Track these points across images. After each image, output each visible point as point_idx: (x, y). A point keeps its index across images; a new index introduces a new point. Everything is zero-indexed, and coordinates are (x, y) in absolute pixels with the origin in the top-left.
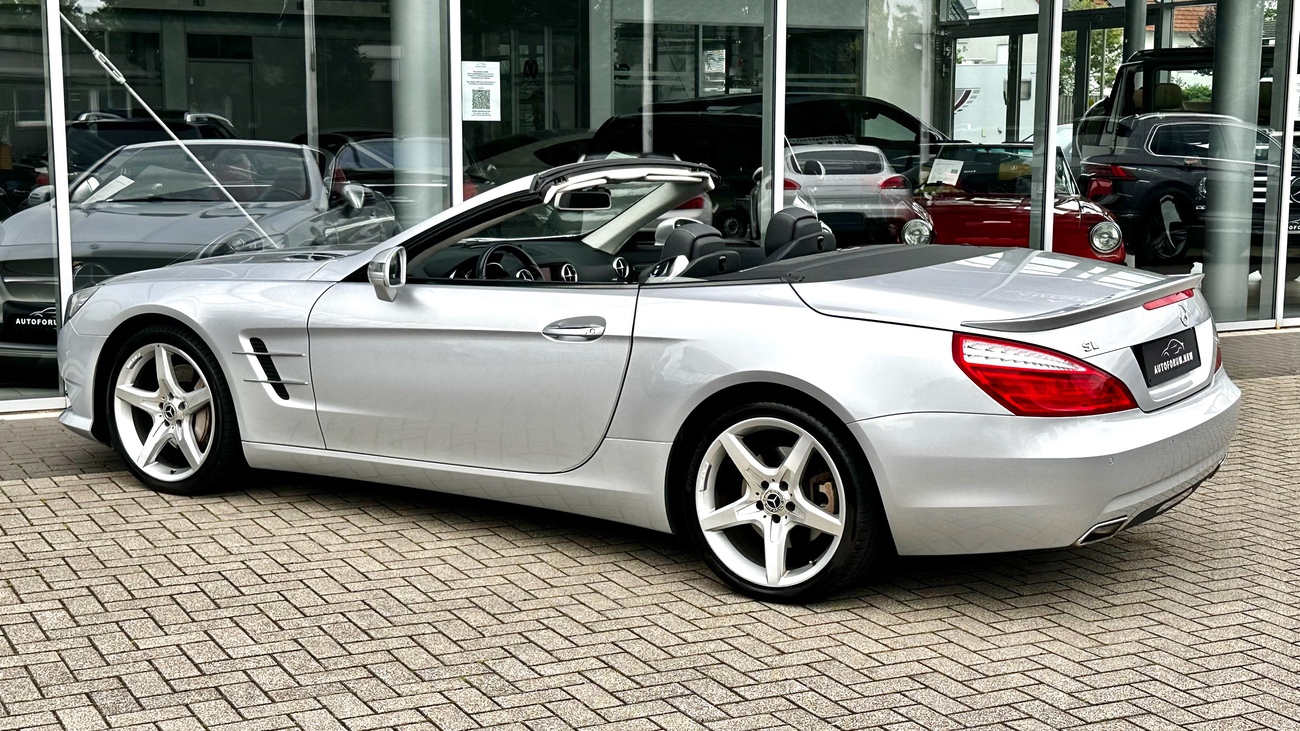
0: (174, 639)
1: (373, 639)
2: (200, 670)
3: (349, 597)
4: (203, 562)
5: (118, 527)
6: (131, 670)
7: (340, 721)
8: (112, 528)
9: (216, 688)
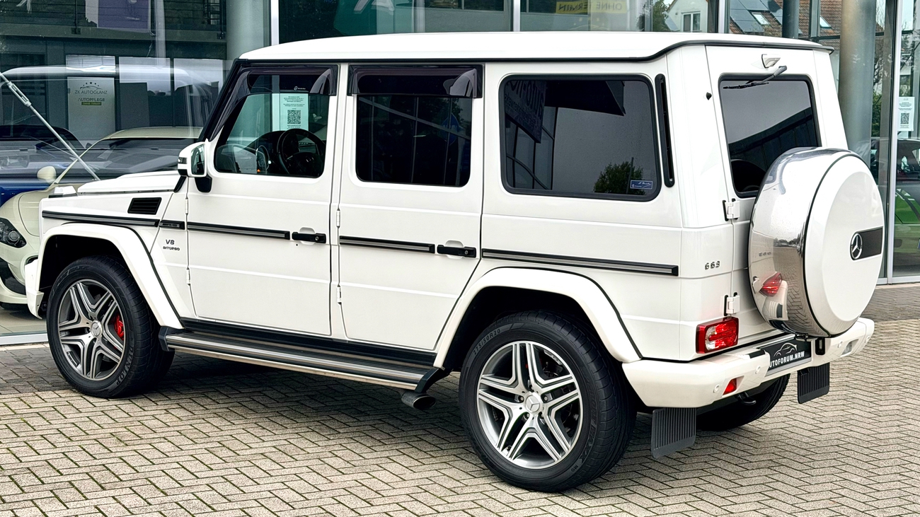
3: (199, 482)
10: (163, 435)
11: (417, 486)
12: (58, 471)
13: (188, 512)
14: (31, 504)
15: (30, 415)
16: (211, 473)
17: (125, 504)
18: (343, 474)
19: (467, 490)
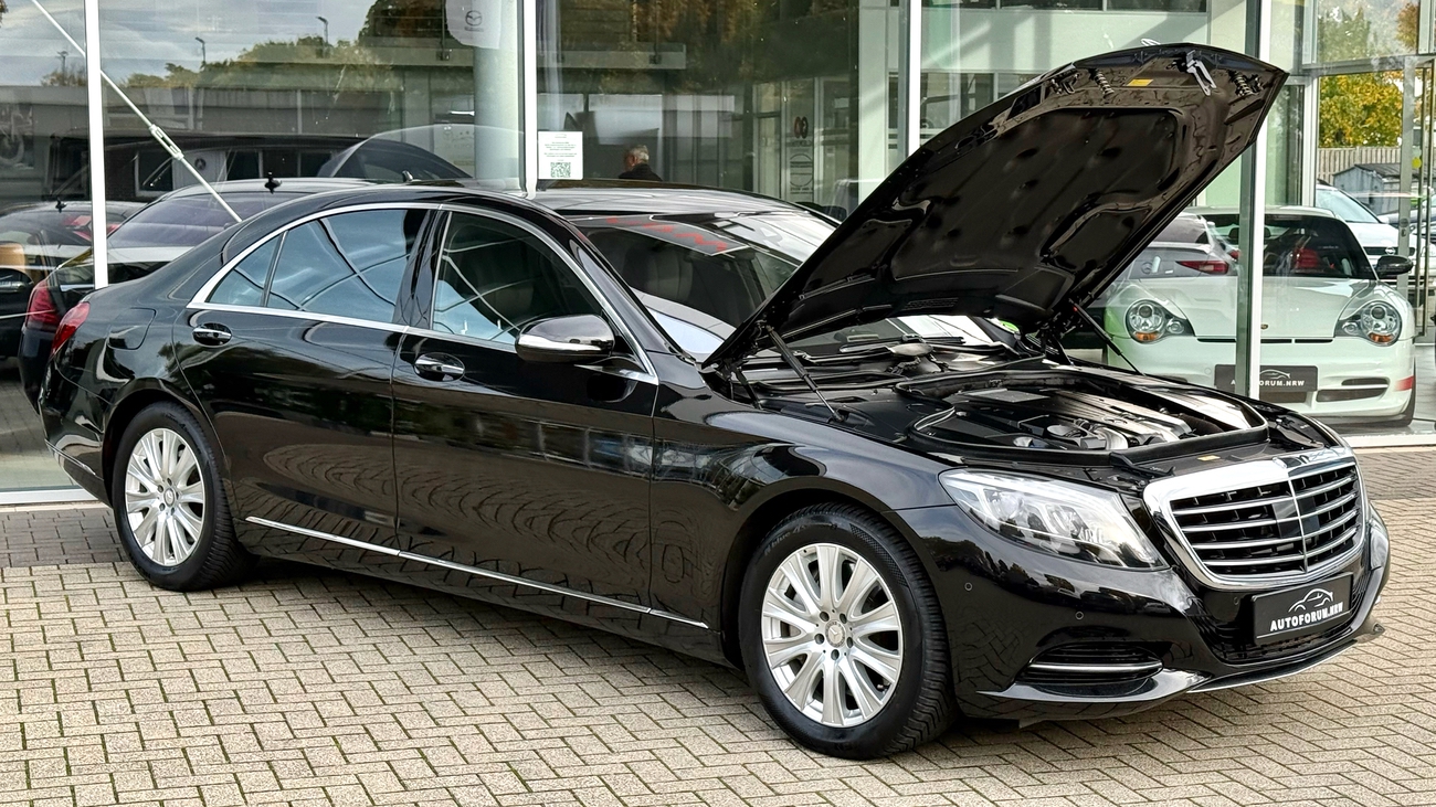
0: (21, 718)
1: (213, 724)
2: (24, 740)
3: (226, 686)
4: (110, 649)
5: (59, 616)
7: (116, 793)
8: (49, 616)
9: (27, 762)
10: (235, 624)
11: (529, 704)
12: (50, 666)
13: (175, 724)
15: (83, 592)
16: (254, 676)
17: (101, 711)
18: (439, 684)
19: (596, 711)
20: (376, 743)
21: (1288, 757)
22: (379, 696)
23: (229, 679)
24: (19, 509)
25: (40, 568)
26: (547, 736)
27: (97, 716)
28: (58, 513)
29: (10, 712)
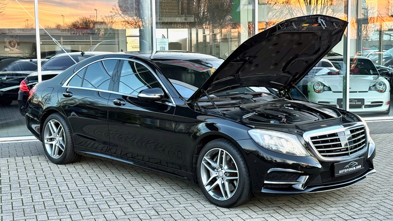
0: (22, 197)
1: (73, 198)
2: (23, 203)
3: (76, 188)
4: (45, 179)
5: (31, 170)
6: (6, 204)
7: (48, 217)
8: (28, 170)
9: (24, 209)
10: (78, 171)
11: (158, 192)
12: (29, 183)
13: (63, 198)
14: (10, 194)
15: (37, 163)
16: (84, 185)
17: (43, 195)
18: (133, 186)
19: (176, 193)
20: (117, 202)
21: (361, 203)
22: (117, 190)
23: (77, 186)
24: (19, 141)
25: (25, 157)
26: (163, 200)
27: (42, 196)
28: (29, 143)
29: (19, 196)
